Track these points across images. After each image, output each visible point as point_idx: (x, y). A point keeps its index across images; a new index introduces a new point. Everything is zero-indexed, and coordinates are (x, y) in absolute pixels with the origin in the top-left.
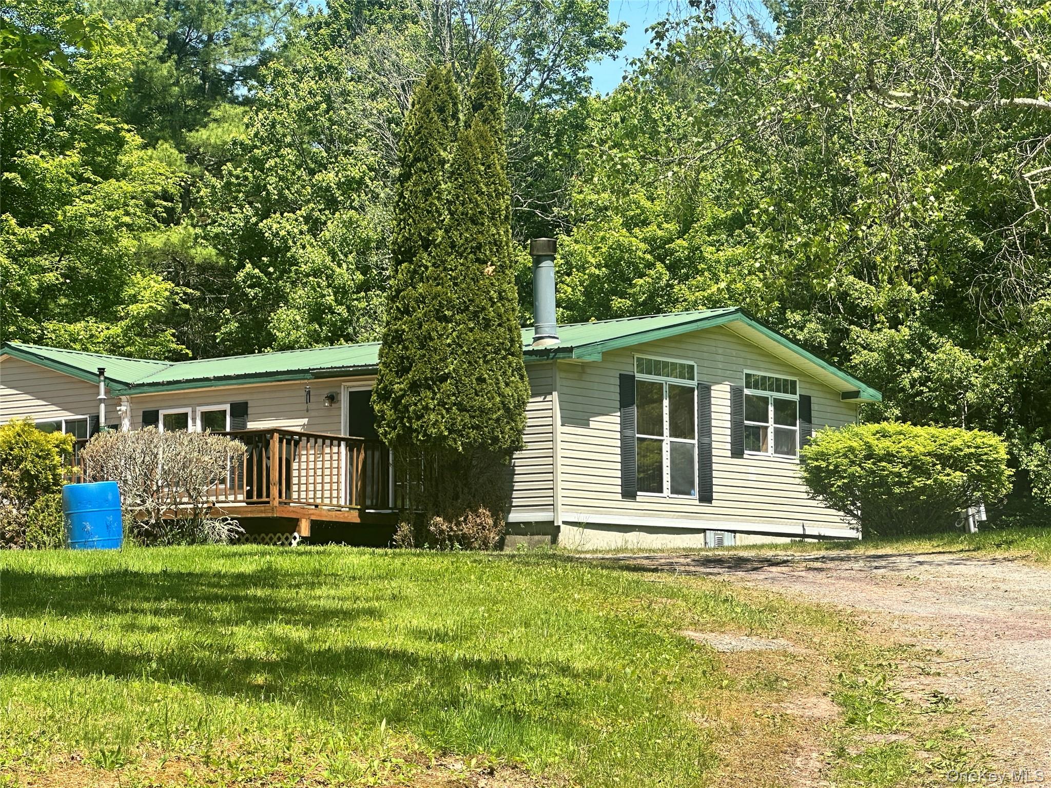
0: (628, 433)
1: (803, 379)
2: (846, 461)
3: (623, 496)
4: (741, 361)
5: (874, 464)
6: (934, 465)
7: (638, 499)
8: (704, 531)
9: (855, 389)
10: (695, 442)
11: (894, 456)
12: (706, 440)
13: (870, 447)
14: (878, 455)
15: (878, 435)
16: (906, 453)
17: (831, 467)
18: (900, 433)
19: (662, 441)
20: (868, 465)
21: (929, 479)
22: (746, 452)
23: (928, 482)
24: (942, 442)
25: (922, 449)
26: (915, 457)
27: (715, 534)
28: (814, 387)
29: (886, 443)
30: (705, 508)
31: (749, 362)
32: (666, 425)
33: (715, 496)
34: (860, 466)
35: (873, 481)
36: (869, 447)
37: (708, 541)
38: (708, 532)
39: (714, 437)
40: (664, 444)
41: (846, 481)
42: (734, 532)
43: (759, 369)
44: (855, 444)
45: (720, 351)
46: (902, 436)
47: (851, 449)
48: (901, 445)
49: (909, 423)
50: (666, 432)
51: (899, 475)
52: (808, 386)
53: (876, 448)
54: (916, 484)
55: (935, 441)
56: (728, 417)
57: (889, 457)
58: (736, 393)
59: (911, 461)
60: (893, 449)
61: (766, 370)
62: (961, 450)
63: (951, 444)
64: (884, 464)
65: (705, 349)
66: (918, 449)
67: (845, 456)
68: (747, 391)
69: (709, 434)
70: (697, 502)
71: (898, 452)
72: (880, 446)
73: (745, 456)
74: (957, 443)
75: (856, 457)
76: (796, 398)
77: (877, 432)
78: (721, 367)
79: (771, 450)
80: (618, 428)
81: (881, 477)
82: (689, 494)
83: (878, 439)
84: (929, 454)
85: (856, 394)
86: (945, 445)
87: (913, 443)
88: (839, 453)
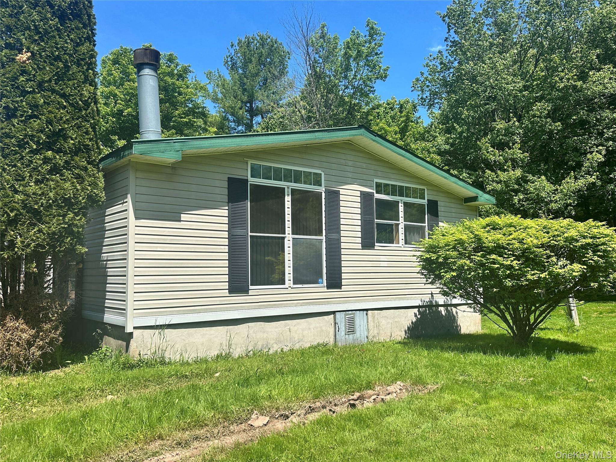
0: (239, 232)
1: (431, 188)
2: (455, 253)
3: (230, 292)
4: (372, 172)
5: (483, 256)
6: (549, 257)
7: (251, 293)
8: (334, 313)
9: (474, 195)
10: (324, 237)
11: (505, 248)
12: (334, 236)
13: (480, 239)
14: (488, 247)
15: (488, 228)
16: (517, 245)
17: (441, 260)
18: (510, 225)
19: (284, 238)
20: (477, 258)
21: (543, 271)
22: (376, 244)
23: (543, 276)
24: (556, 233)
25: (535, 241)
26: (527, 249)
27: (346, 315)
28: (441, 194)
29: (497, 236)
30: (334, 293)
31: (379, 174)
32: (288, 224)
33: (344, 282)
34: (469, 258)
35: (483, 273)
36: (478, 239)
37: (337, 321)
38: (337, 313)
39: (343, 233)
40: (286, 240)
41: (454, 274)
42: (367, 310)
43: (389, 179)
44: (464, 237)
45: (350, 163)
46: (513, 229)
47: (461, 242)
48: (511, 237)
49: (519, 216)
50: (288, 229)
51: (511, 267)
52: (435, 193)
53: (485, 241)
54: (529, 277)
55: (548, 233)
56: (359, 217)
57: (499, 249)
58: (366, 198)
59: (523, 253)
60: (503, 241)
61: (396, 180)
62: (577, 241)
63: (566, 235)
64: (494, 256)
65: (334, 160)
66: (530, 241)
67: (454, 248)
68: (377, 196)
69: (338, 231)
70: (325, 289)
71: (508, 244)
72: (490, 238)
73: (376, 248)
74: (572, 233)
75: (465, 249)
76: (425, 202)
77: (488, 225)
78: (350, 176)
79: (402, 242)
80: (226, 228)
81: (492, 270)
82: (316, 282)
83: (488, 232)
84: (542, 246)
85: (475, 199)
86: (558, 235)
87: (524, 235)
88: (449, 245)
